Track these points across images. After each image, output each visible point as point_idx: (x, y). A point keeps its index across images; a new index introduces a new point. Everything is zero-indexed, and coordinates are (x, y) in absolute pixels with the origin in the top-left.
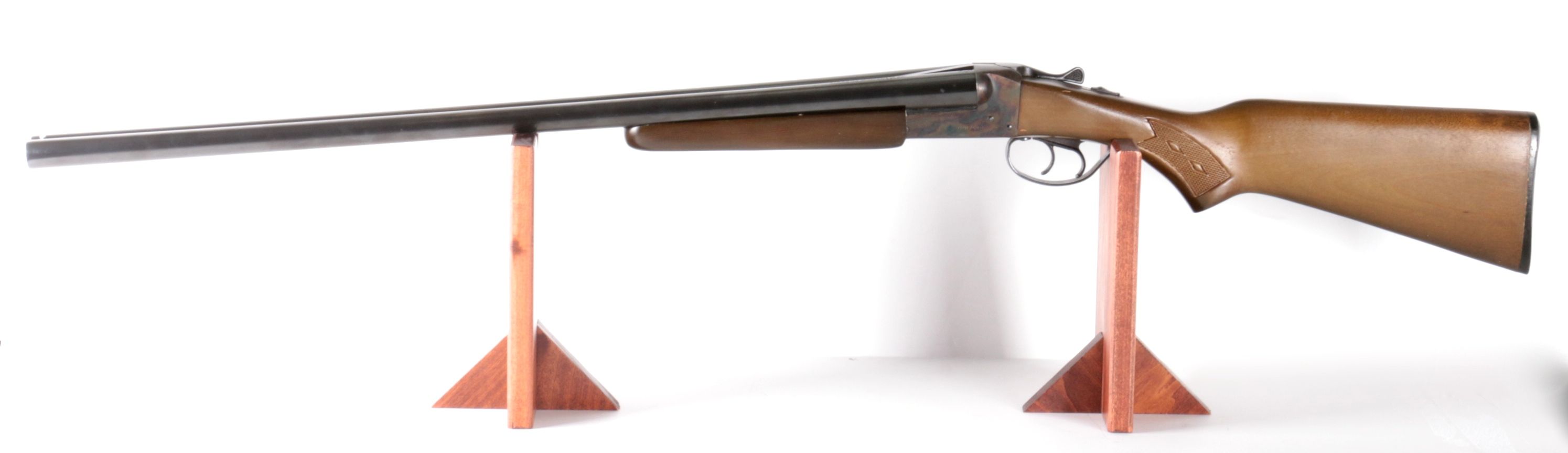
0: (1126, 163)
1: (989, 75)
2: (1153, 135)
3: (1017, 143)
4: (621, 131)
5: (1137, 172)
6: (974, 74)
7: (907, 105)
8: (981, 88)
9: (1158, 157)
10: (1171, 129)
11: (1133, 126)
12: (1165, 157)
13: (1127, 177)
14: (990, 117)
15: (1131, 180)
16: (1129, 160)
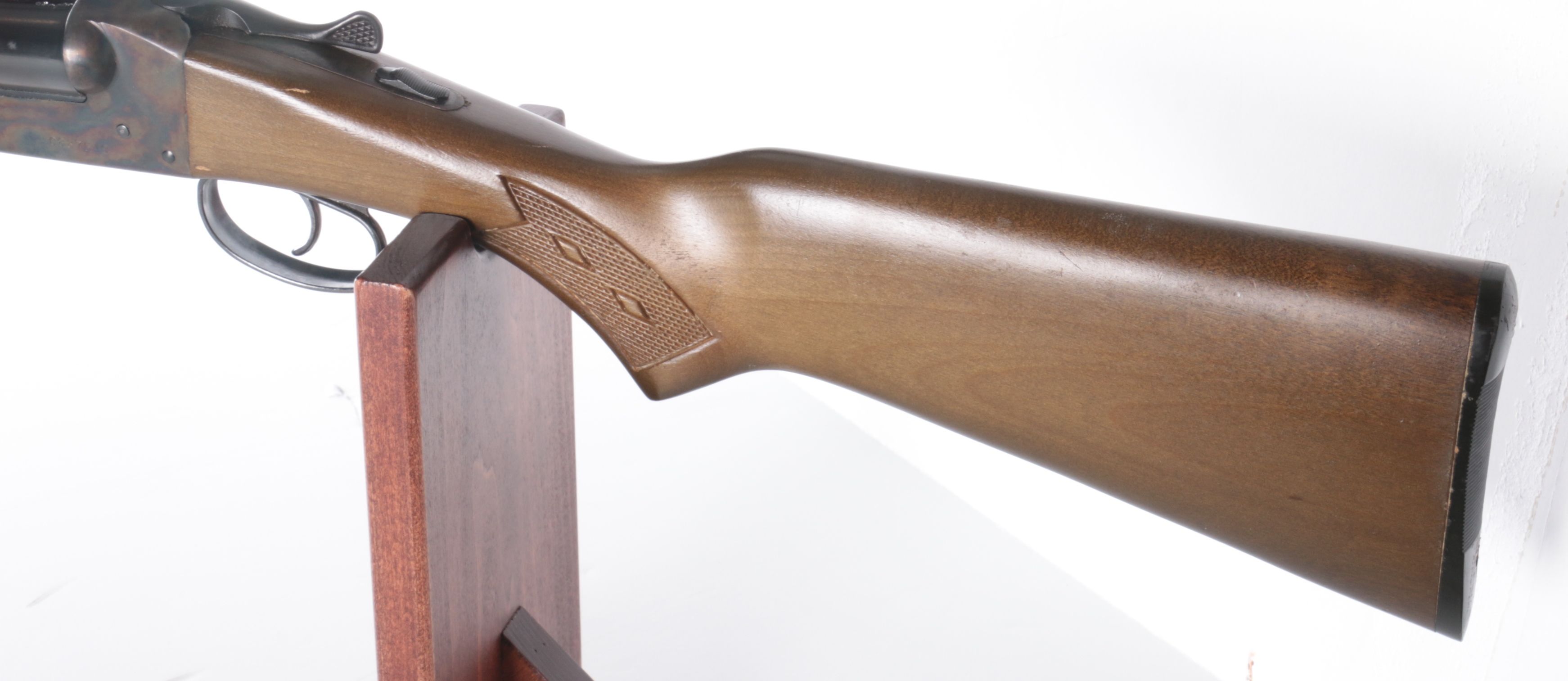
0: (373, 312)
5: (403, 334)
8: (75, 54)
9: (537, 269)
10: (565, 210)
11: (467, 190)
12: (553, 273)
13: (379, 344)
14: (121, 125)
15: (390, 352)
16: (380, 305)
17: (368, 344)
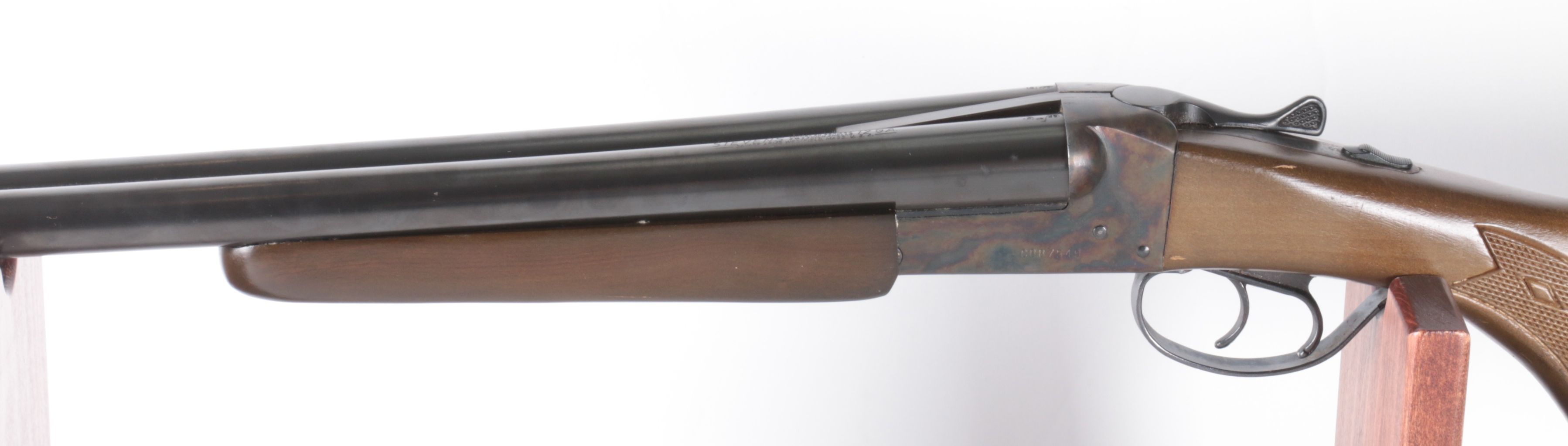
0: (1432, 360)
1: (1097, 129)
2: (1491, 265)
3: (1161, 282)
4: (213, 254)
5: (1459, 379)
6: (1062, 126)
7: (900, 201)
8: (1078, 161)
9: (1500, 315)
10: (1537, 251)
11: (1444, 244)
12: (1518, 317)
13: (1433, 392)
14: (1099, 227)
15: (1444, 398)
16: (1440, 353)
17: (1422, 393)
